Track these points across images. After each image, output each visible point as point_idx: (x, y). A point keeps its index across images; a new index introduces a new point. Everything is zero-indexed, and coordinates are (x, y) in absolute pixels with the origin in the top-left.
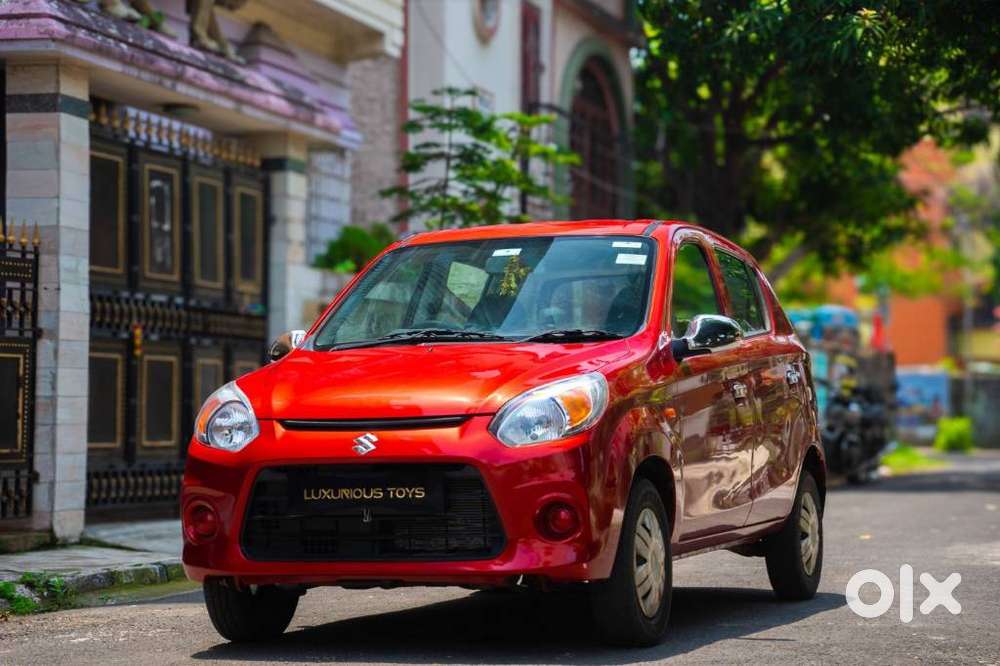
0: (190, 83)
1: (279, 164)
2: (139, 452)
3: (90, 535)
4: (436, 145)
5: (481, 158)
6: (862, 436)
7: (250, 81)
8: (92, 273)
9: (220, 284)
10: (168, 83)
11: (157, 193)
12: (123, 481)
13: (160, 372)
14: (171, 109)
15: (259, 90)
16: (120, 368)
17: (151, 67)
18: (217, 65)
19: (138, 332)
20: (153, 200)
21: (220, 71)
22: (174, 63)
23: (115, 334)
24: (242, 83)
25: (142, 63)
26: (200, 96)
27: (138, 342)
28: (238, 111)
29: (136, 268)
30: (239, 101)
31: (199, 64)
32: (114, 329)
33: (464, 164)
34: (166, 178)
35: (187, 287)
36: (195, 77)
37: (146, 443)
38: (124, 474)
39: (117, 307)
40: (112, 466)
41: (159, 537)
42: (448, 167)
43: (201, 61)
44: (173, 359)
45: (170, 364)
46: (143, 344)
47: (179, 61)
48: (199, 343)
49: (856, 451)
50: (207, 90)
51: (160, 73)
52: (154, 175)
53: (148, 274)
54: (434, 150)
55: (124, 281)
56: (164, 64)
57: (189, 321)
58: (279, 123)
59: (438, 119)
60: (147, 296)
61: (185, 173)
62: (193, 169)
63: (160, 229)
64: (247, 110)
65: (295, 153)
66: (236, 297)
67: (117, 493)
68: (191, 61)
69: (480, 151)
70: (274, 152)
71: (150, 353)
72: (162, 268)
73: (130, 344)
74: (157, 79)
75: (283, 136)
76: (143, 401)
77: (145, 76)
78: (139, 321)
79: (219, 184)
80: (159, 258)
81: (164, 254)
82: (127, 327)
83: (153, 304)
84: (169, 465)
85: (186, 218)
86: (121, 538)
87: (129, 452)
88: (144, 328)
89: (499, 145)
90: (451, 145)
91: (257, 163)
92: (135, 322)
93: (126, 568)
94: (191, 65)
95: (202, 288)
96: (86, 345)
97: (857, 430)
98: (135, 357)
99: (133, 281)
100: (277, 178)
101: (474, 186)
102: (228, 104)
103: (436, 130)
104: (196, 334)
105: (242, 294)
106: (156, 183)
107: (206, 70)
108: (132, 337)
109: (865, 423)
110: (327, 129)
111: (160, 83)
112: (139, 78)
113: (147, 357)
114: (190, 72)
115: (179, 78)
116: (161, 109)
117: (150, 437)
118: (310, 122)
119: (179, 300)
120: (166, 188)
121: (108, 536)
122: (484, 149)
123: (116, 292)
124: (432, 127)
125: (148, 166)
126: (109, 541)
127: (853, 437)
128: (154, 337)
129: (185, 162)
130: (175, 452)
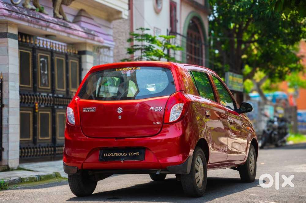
0: (52, 28)
1: (84, 53)
2: (38, 141)
3: (21, 167)
4: (138, 46)
5: (152, 49)
6: (279, 132)
7: (73, 27)
8: (20, 87)
9: (65, 90)
10: (44, 28)
11: (43, 62)
12: (33, 150)
13: (45, 117)
14: (47, 36)
15: (76, 30)
16: (31, 116)
17: (38, 24)
18: (61, 23)
19: (37, 105)
20: (41, 64)
21: (62, 24)
22: (46, 22)
23: (29, 105)
24: (70, 28)
25: (35, 22)
26: (55, 32)
27: (37, 108)
28: (69, 37)
29: (35, 85)
30: (69, 33)
31: (55, 22)
32: (29, 104)
33: (146, 51)
34: (46, 58)
35: (53, 91)
36: (53, 26)
37: (40, 138)
38: (33, 148)
39: (30, 97)
40: (29, 146)
41: (43, 167)
42: (142, 52)
43: (56, 21)
44: (49, 113)
45: (48, 114)
46: (38, 108)
47: (48, 22)
48: (58, 107)
49: (277, 137)
50: (58, 30)
51: (41, 26)
52: (41, 57)
53: (40, 87)
54: (138, 47)
55: (32, 89)
56: (42, 23)
57: (54, 101)
58: (83, 40)
59: (138, 38)
60: (40, 94)
61: (52, 56)
62: (55, 55)
63: (44, 73)
64: (71, 36)
65: (88, 49)
66: (70, 93)
67: (31, 153)
68: (52, 22)
69: (152, 47)
70: (82, 49)
71: (41, 111)
72: (45, 85)
73: (34, 108)
74: (40, 27)
75: (85, 44)
76: (39, 126)
77: (36, 26)
78: (37, 101)
79: (64, 59)
80: (44, 82)
81: (45, 81)
82: (33, 103)
83: (42, 96)
84: (48, 145)
85: (53, 69)
86: (31, 167)
87: (35, 141)
88: (39, 103)
89: (158, 45)
90: (142, 46)
91: (77, 52)
92: (36, 102)
93: (27, 177)
94: (52, 23)
95: (58, 91)
96: (18, 109)
97: (277, 130)
98: (36, 112)
99: (35, 89)
100: (83, 57)
101: (149, 58)
102: (65, 35)
103: (137, 41)
104: (56, 105)
105: (72, 92)
106: (42, 59)
107: (57, 24)
108: (35, 106)
109: (280, 128)
110: (99, 41)
111: (41, 29)
112: (34, 27)
113: (40, 112)
114: (52, 25)
115: (48, 27)
116: (44, 36)
117: (42, 136)
118: (93, 40)
119: (51, 95)
120: (46, 60)
121: (27, 167)
122: (153, 46)
123: (29, 93)
124: (136, 40)
125: (39, 54)
126: (27, 168)
127: (276, 132)
128: (43, 106)
129: (52, 52)
130: (50, 141)
